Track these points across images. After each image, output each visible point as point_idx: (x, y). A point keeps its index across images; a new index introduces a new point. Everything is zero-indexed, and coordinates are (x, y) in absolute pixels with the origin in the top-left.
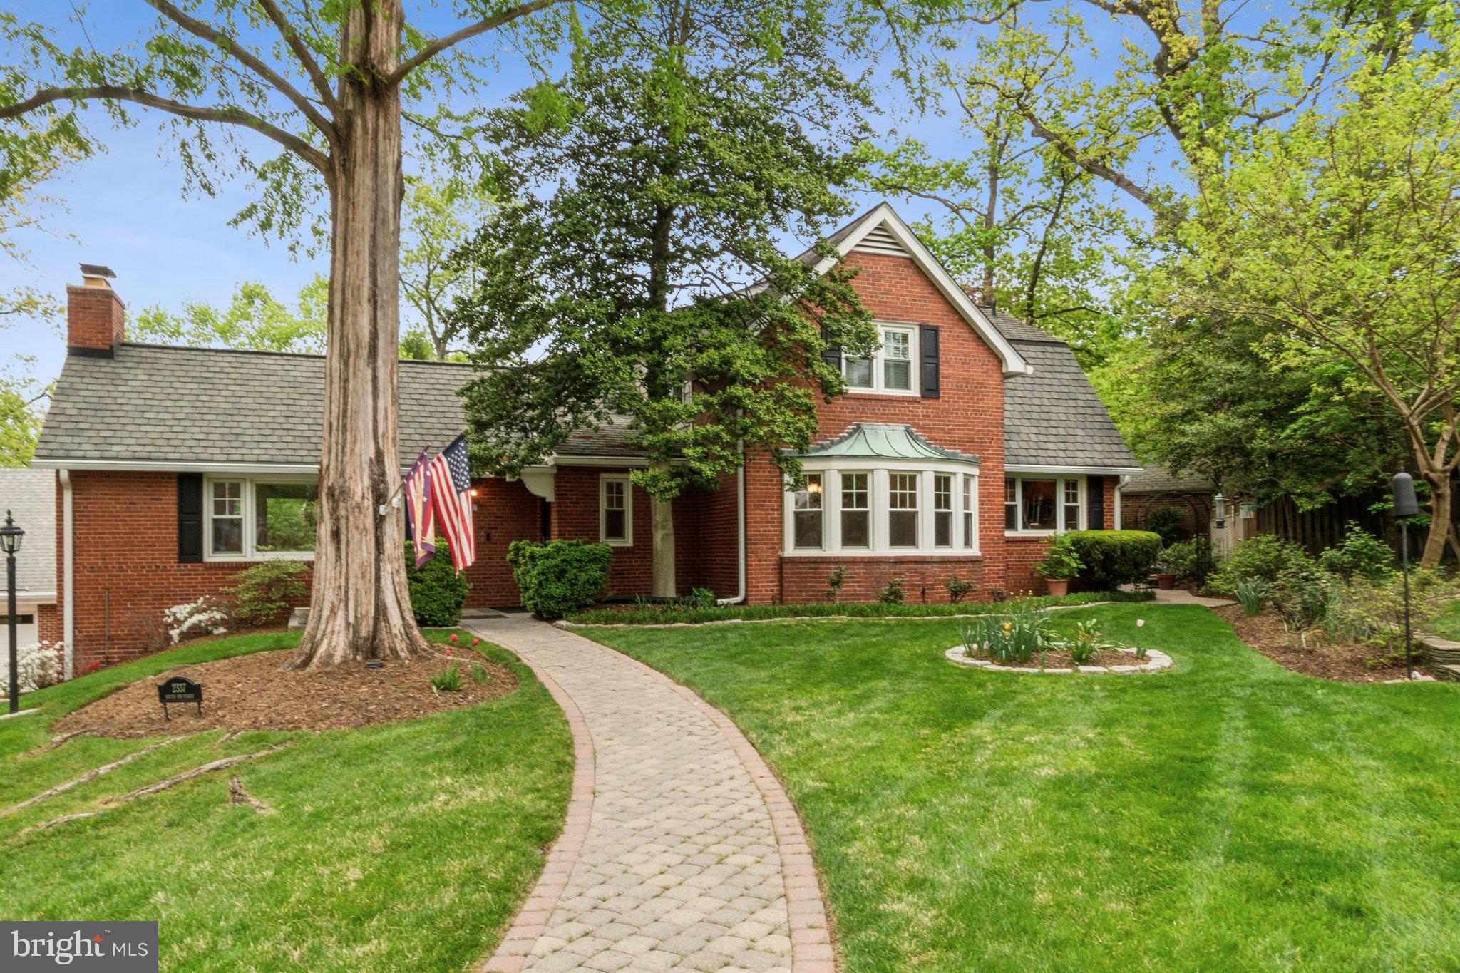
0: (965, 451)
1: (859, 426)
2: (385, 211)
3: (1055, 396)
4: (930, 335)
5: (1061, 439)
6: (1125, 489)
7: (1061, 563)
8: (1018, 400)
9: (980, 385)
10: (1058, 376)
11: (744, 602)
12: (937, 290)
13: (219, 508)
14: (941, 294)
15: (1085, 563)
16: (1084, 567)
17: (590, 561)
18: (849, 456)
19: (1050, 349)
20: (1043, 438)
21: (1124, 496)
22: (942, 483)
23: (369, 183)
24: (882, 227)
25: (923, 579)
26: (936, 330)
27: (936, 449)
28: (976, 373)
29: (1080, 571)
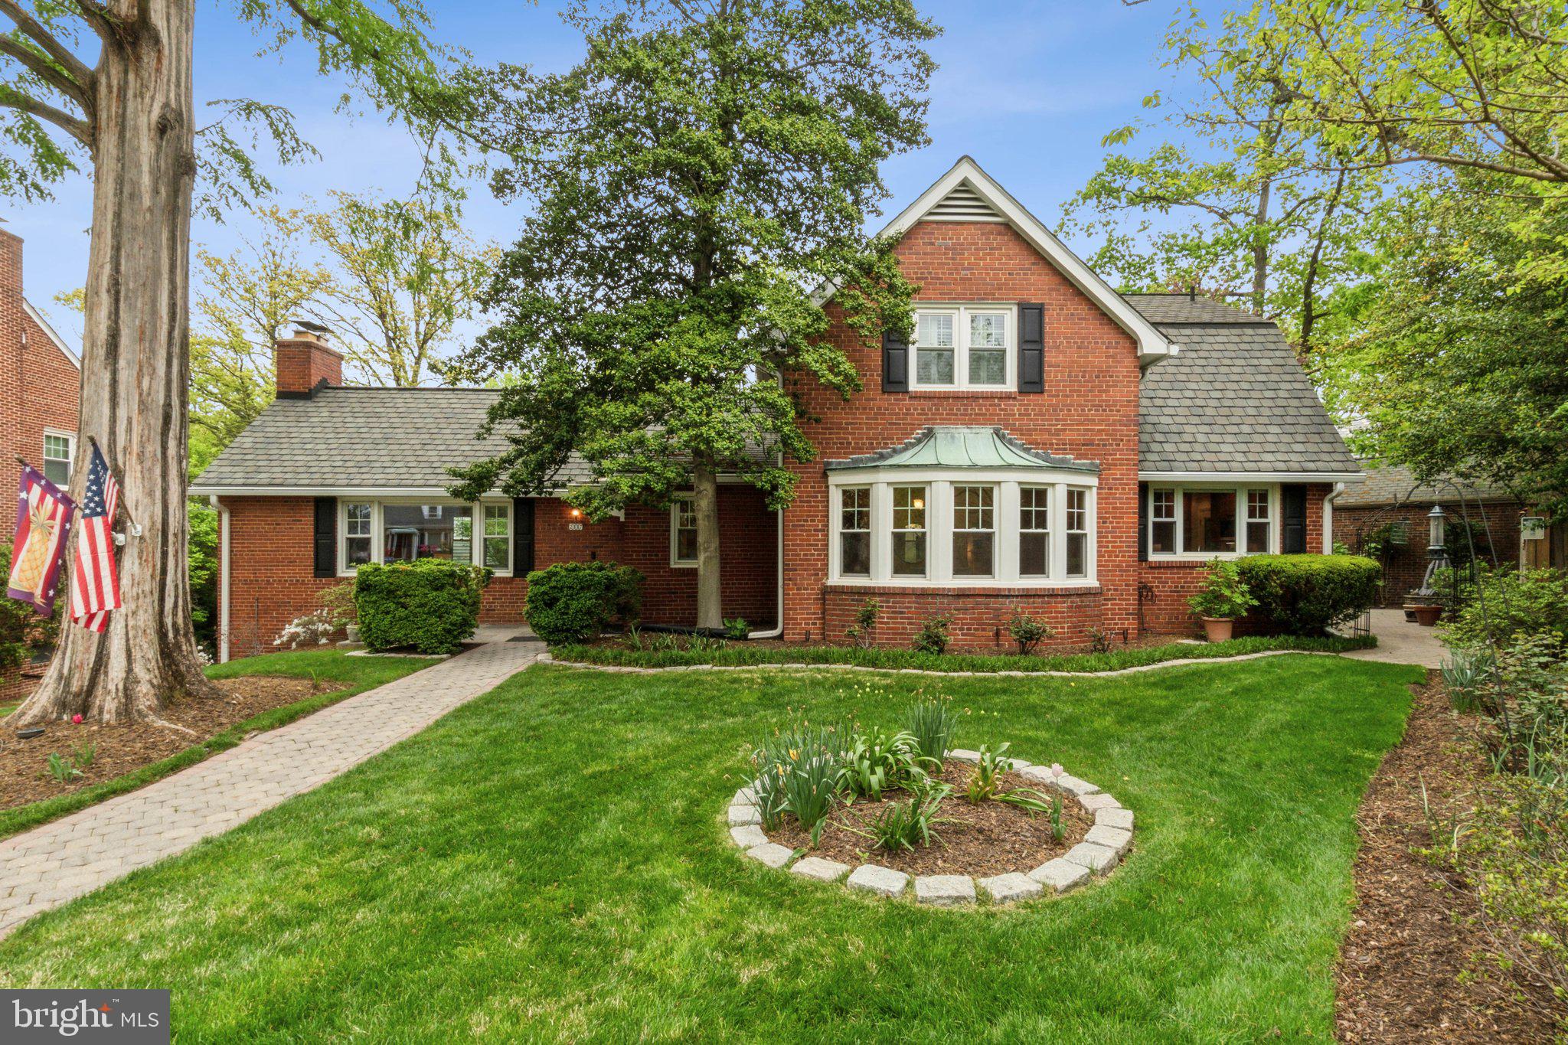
0: (1079, 457)
1: (930, 430)
2: (136, 184)
3: (1245, 386)
4: (1032, 317)
5: (1241, 438)
6: (1339, 501)
7: (1219, 598)
8: (1189, 394)
9: (1103, 373)
10: (1255, 362)
11: (781, 637)
12: (1043, 259)
13: (352, 528)
14: (1049, 264)
15: (1258, 598)
16: (1256, 603)
17: (582, 588)
18: (918, 466)
19: (1250, 331)
20: (1214, 438)
21: (1336, 509)
22: (1033, 499)
23: (114, 151)
24: (965, 186)
25: (997, 617)
26: (1040, 309)
27: (1037, 455)
28: (1097, 359)
29: (1251, 609)
